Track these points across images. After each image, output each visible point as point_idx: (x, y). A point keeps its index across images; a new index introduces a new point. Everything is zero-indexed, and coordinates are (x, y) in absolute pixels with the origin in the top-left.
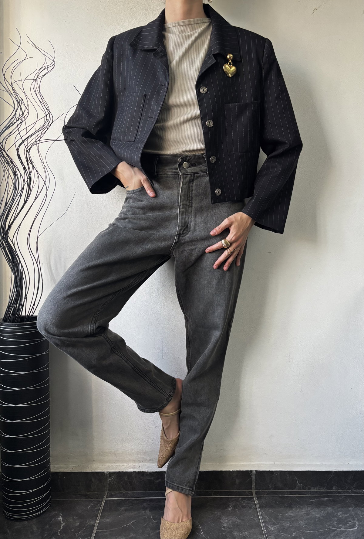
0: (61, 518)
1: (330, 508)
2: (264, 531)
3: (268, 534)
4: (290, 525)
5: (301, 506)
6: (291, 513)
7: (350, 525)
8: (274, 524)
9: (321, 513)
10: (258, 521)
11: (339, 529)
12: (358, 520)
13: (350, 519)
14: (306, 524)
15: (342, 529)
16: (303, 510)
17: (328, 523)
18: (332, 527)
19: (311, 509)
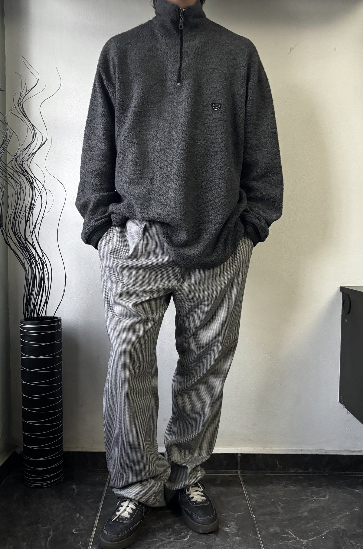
0: (74, 486)
1: (305, 484)
2: (247, 497)
3: (251, 499)
4: (270, 494)
5: (280, 482)
6: (270, 487)
7: (322, 496)
8: (255, 493)
9: (297, 487)
10: (242, 490)
11: (312, 498)
12: (329, 492)
13: (322, 491)
14: (283, 494)
15: (315, 498)
16: (282, 484)
17: (303, 494)
18: (305, 496)
19: (289, 484)
